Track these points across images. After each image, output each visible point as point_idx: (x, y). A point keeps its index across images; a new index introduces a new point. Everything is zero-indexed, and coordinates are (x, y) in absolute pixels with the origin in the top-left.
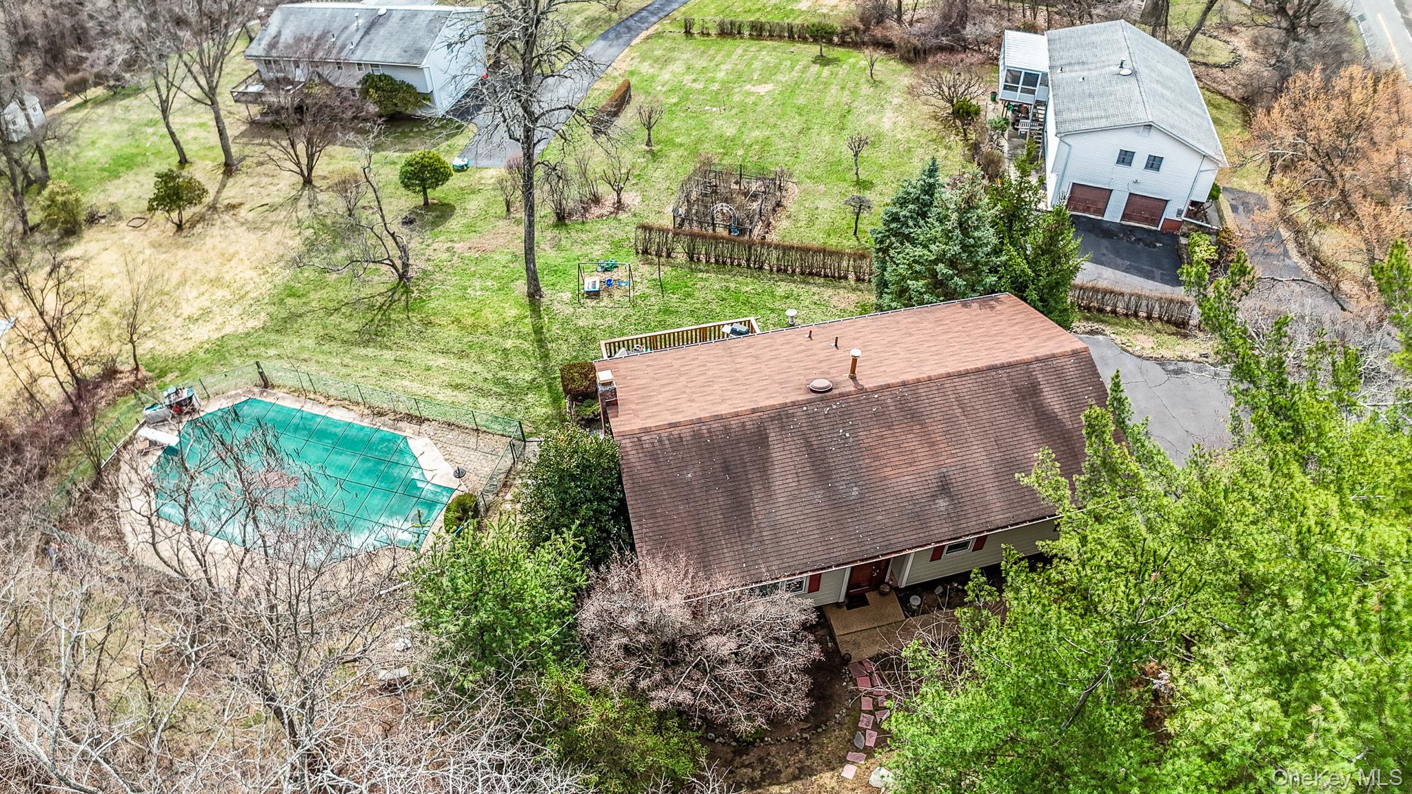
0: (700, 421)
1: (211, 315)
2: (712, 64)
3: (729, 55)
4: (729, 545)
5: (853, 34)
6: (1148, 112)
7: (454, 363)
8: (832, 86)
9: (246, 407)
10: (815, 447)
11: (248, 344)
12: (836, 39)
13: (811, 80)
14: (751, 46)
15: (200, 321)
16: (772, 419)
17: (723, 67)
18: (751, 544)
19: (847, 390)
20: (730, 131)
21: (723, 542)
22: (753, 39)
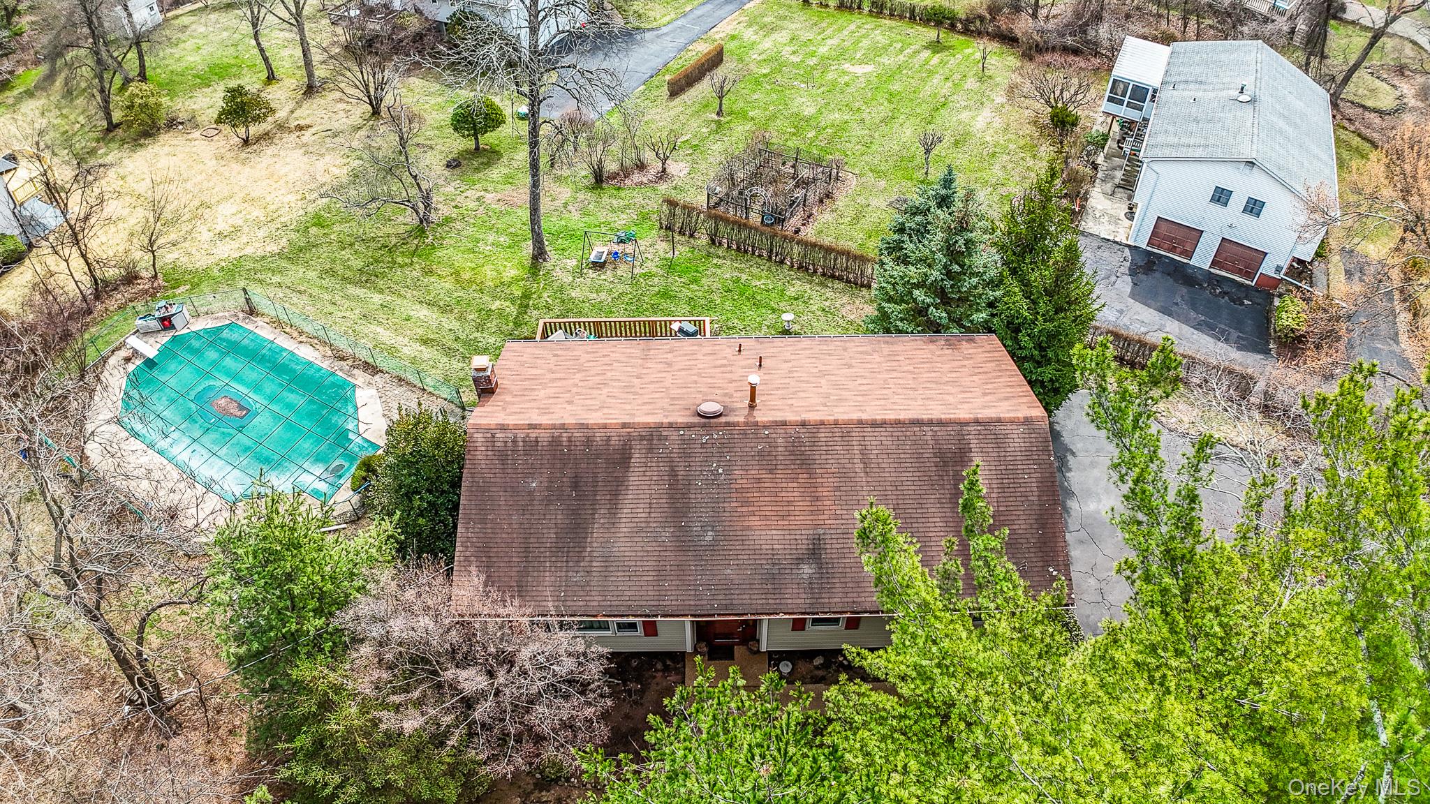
0: (563, 427)
1: (239, 234)
2: (819, 37)
3: (840, 30)
4: (553, 569)
5: (978, 23)
6: (1255, 147)
7: (434, 317)
8: (937, 76)
9: (227, 331)
10: (680, 477)
11: (259, 268)
12: (959, 26)
13: (917, 66)
14: (867, 23)
15: (227, 239)
16: (642, 438)
17: (829, 42)
18: (577, 572)
19: (736, 419)
20: (809, 111)
21: (548, 564)
22: (871, 16)
